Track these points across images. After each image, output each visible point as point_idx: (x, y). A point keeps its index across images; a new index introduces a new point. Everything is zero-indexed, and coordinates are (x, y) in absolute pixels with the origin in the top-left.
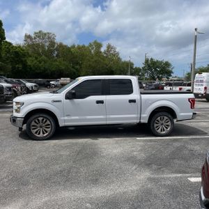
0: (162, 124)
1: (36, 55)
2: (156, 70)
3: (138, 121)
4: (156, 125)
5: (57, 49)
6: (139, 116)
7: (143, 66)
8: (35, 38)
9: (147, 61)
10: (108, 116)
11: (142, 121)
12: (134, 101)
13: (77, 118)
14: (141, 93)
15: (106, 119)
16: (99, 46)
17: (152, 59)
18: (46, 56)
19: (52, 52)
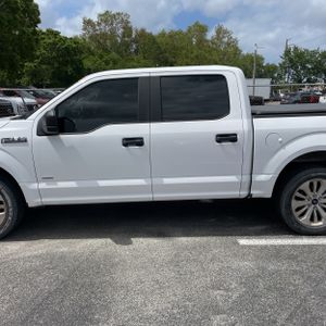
0: (315, 202)
1: (100, 52)
2: (304, 67)
3: (244, 194)
4: (295, 204)
5: (135, 41)
6: (246, 178)
7: (281, 61)
8: (99, 24)
9: (287, 52)
10: (156, 181)
11: (256, 193)
12: (230, 138)
13: (72, 184)
14: (254, 115)
15: (152, 189)
16: (203, 30)
17: (296, 48)
18: (118, 53)
19: (127, 45)
